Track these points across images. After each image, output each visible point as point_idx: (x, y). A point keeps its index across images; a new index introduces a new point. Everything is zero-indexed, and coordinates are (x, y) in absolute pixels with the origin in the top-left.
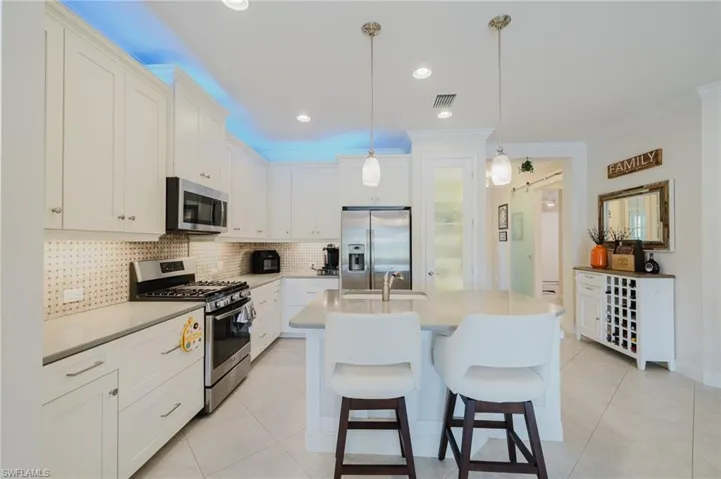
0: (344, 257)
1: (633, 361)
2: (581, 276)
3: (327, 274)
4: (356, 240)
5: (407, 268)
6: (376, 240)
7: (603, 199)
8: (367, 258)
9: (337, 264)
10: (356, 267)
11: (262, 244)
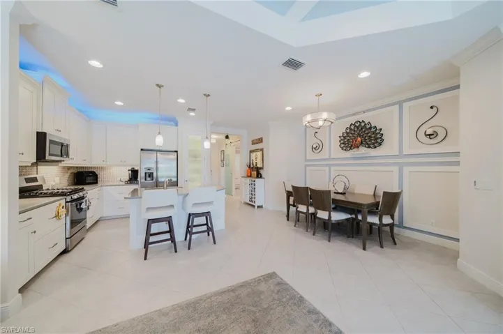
0: (141, 175)
1: (254, 206)
2: (243, 179)
3: (130, 183)
4: (149, 166)
5: (176, 180)
6: (160, 166)
7: (251, 152)
8: (155, 175)
9: (137, 178)
10: (148, 179)
11: (82, 167)
